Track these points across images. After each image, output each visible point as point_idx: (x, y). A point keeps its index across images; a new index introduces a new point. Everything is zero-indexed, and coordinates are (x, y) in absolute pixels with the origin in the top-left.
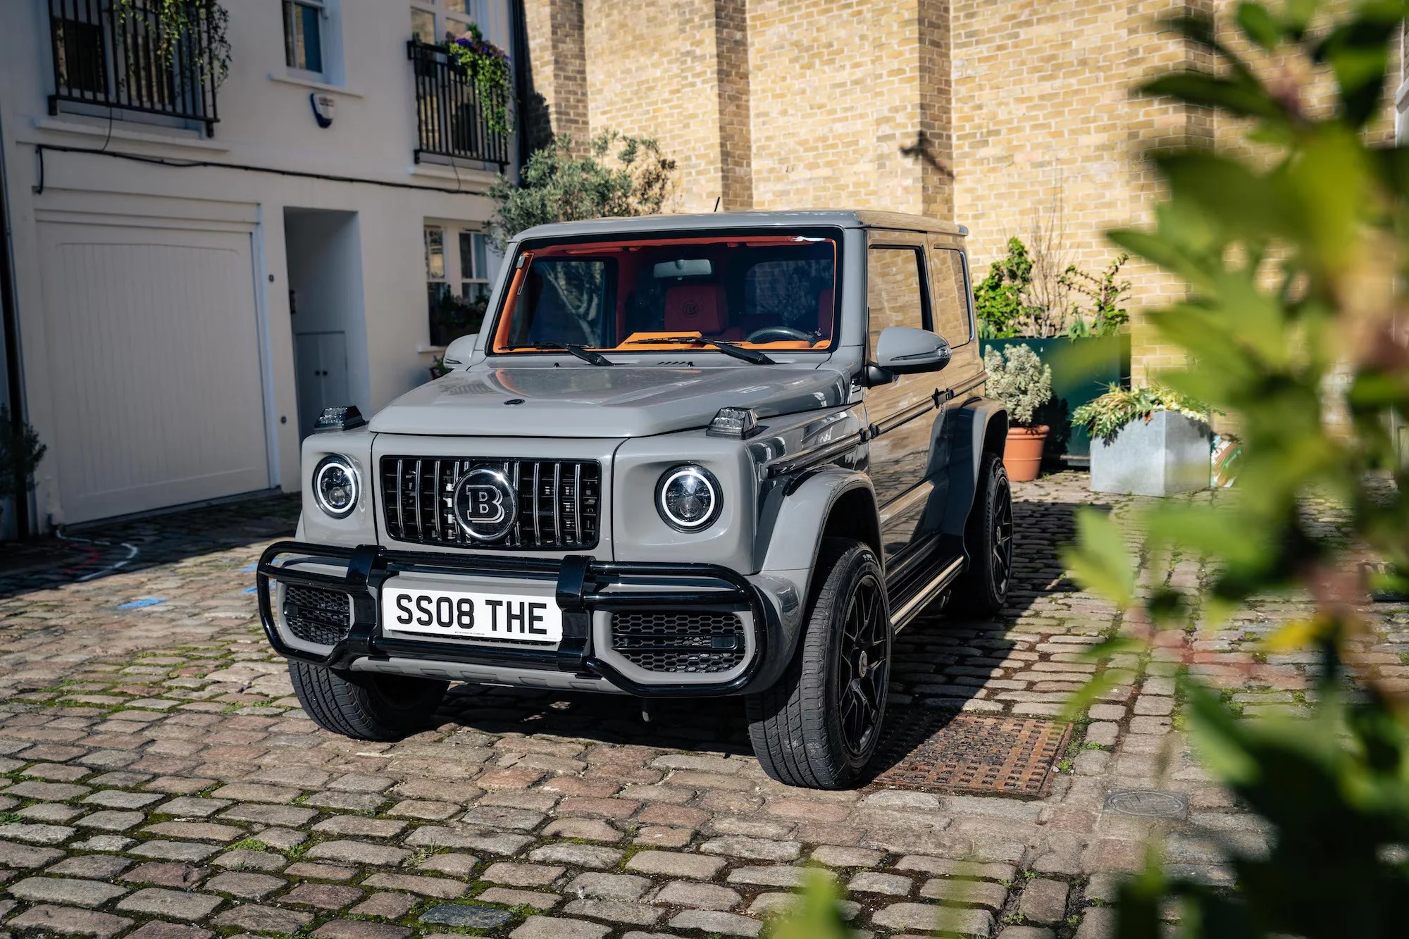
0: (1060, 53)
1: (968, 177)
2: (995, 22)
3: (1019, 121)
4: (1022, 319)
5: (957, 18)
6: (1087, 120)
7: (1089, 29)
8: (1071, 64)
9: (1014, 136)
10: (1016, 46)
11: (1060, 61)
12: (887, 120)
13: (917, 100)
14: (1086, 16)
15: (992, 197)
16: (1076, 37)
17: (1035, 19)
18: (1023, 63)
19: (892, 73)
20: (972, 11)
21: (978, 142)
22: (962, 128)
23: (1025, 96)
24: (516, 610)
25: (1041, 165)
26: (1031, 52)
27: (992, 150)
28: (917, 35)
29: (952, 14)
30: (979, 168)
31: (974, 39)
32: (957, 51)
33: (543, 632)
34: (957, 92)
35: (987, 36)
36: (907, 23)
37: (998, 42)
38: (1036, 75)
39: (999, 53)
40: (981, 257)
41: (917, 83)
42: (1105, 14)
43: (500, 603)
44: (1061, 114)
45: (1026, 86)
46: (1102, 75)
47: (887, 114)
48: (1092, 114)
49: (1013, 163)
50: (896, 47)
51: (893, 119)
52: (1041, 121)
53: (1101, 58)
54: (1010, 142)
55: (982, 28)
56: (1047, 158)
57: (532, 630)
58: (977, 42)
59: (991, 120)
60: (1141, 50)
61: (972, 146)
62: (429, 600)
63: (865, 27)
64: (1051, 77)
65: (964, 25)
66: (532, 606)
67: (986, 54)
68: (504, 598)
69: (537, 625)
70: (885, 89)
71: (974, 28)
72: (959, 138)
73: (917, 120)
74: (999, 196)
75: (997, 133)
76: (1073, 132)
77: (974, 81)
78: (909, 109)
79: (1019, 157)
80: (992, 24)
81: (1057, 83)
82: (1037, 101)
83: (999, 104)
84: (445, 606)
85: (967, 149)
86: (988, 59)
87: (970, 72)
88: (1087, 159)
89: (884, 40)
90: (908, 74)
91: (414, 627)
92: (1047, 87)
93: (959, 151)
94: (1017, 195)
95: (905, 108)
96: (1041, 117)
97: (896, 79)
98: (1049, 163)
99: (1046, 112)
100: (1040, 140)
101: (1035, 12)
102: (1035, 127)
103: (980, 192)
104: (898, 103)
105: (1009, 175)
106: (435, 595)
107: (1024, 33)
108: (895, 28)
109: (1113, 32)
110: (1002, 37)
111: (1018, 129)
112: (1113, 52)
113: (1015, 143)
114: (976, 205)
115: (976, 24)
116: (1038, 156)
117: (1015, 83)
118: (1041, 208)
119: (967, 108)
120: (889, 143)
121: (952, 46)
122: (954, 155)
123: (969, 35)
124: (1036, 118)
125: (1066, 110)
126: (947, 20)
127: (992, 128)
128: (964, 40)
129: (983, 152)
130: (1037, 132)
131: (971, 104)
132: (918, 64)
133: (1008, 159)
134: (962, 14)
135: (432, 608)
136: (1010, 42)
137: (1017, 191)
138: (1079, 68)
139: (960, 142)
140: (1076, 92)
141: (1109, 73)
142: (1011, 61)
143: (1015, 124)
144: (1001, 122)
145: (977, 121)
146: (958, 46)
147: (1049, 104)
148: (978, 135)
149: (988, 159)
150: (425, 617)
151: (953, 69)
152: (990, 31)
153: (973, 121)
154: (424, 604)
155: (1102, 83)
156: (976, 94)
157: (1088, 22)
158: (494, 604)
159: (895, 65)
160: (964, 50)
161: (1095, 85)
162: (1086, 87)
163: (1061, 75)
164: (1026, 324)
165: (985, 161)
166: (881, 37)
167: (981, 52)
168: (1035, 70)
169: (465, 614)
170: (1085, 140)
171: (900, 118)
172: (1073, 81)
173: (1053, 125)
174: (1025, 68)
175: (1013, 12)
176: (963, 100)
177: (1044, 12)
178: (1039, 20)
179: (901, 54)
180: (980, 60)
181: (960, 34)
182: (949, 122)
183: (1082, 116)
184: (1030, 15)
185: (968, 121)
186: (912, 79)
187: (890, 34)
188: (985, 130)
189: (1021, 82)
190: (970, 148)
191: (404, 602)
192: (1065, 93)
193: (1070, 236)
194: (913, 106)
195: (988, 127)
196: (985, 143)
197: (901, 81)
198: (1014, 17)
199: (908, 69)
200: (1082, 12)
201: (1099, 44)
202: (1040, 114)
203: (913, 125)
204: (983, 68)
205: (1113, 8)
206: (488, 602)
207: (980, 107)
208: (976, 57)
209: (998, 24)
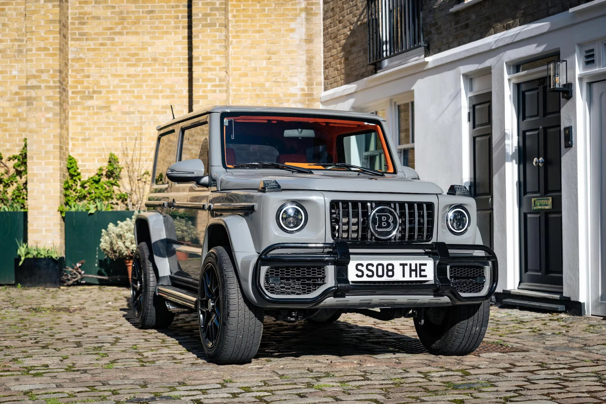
0: (141, 52)
1: (79, 116)
2: (100, 29)
3: (114, 87)
4: (115, 201)
5: (73, 24)
6: (156, 91)
7: (158, 42)
8: (147, 59)
9: (110, 95)
10: (113, 45)
11: (140, 57)
12: (35, 77)
13: (57, 68)
14: (157, 35)
15: (96, 129)
16: (150, 46)
17: (125, 31)
18: (117, 55)
19: (39, 49)
20: (84, 21)
21: (86, 96)
22: (76, 87)
23: (118, 73)
24: (413, 267)
25: (128, 113)
26: (121, 49)
27: (96, 102)
28: (58, 30)
29: (70, 21)
30: (86, 112)
31: (85, 37)
32: (73, 42)
33: (426, 276)
34: (73, 66)
35: (93, 37)
36: (52, 21)
37: (101, 41)
38: (125, 63)
39: (101, 47)
40: (87, 163)
41: (58, 57)
42: (168, 36)
43: (406, 265)
44: (141, 86)
45: (118, 68)
46: (166, 68)
47: (34, 73)
48: (160, 88)
49: (110, 111)
50: (43, 34)
51: (40, 77)
52: (128, 89)
53: (166, 59)
54: (108, 98)
55: (91, 31)
56: (132, 110)
57: (421, 276)
58: (87, 39)
59: (96, 84)
60: (201, 58)
61: (82, 98)
62: (373, 265)
63: (6, 19)
64: (135, 65)
65: (78, 29)
66: (421, 265)
67: (92, 47)
68: (408, 262)
69: (423, 273)
70: (34, 58)
71: (85, 31)
72: (73, 93)
73: (57, 79)
74: (99, 129)
75: (100, 92)
76: (148, 97)
77: (85, 61)
78: (51, 72)
79: (113, 108)
80: (97, 30)
81: (139, 69)
82: (126, 78)
83: (101, 76)
84: (380, 268)
85: (78, 100)
86: (94, 50)
87: (81, 55)
88: (156, 112)
89: (34, 29)
90: (51, 51)
91: (365, 279)
92: (132, 70)
93: (73, 101)
94: (112, 129)
95: (48, 71)
96: (128, 87)
97: (42, 53)
98: (133, 113)
99: (131, 84)
100: (128, 99)
101: (125, 28)
102: (124, 92)
103: (87, 126)
104: (43, 67)
105: (107, 117)
106: (375, 263)
107: (117, 39)
108: (42, 23)
109: (173, 46)
110: (104, 39)
111: (113, 92)
112: (172, 56)
113: (111, 99)
114: (85, 133)
115: (86, 29)
116: (126, 108)
117: (111, 65)
118: (127, 138)
119: (79, 76)
120: (36, 90)
121: (70, 39)
122: (70, 102)
123: (80, 34)
124: (125, 86)
125: (144, 84)
126: (67, 24)
127: (95, 89)
128: (78, 36)
129: (89, 103)
130: (125, 95)
131: (82, 74)
132: (58, 47)
133: (107, 108)
134: (77, 22)
135: (374, 269)
136: (109, 42)
137: (112, 127)
138: (152, 62)
139: (74, 95)
140: (150, 75)
141: (171, 67)
142: (109, 53)
143: (112, 88)
144: (102, 87)
145: (85, 84)
146: (73, 39)
147: (133, 80)
148: (87, 93)
149: (93, 107)
150: (370, 274)
151: (70, 52)
152: (95, 34)
153: (83, 84)
154: (370, 267)
155: (166, 72)
156: (86, 69)
157: (158, 38)
158: (403, 265)
159: (42, 45)
160: (78, 42)
161: (163, 73)
162: (157, 73)
163: (141, 65)
164: (117, 204)
165: (91, 108)
166: (32, 27)
167: (89, 45)
168: (125, 60)
169: (390, 270)
170: (155, 102)
171: (45, 76)
172: (149, 69)
173: (136, 92)
174: (118, 58)
175: (111, 26)
176: (77, 71)
177: (131, 28)
178: (127, 33)
179: (47, 39)
180: (88, 50)
181: (75, 33)
182: (68, 83)
183: (154, 89)
184: (122, 29)
185: (80, 84)
186: (54, 55)
187: (38, 26)
188: (91, 90)
189: (116, 65)
190: (80, 99)
191: (360, 267)
192: (143, 75)
193: (145, 154)
194: (55, 71)
195: (93, 89)
196: (91, 98)
197: (46, 55)
198: (111, 29)
199: (51, 49)
200: (155, 33)
201: (165, 51)
202: (128, 85)
203: (54, 82)
204: (91, 54)
205: (173, 33)
206: (401, 265)
207: (88, 76)
208: (86, 47)
209: (101, 31)
